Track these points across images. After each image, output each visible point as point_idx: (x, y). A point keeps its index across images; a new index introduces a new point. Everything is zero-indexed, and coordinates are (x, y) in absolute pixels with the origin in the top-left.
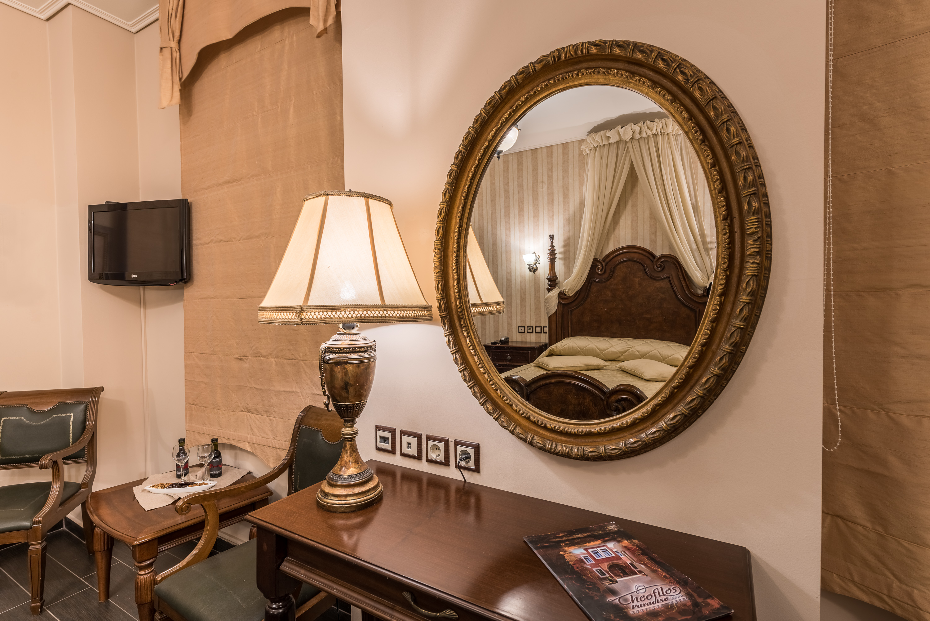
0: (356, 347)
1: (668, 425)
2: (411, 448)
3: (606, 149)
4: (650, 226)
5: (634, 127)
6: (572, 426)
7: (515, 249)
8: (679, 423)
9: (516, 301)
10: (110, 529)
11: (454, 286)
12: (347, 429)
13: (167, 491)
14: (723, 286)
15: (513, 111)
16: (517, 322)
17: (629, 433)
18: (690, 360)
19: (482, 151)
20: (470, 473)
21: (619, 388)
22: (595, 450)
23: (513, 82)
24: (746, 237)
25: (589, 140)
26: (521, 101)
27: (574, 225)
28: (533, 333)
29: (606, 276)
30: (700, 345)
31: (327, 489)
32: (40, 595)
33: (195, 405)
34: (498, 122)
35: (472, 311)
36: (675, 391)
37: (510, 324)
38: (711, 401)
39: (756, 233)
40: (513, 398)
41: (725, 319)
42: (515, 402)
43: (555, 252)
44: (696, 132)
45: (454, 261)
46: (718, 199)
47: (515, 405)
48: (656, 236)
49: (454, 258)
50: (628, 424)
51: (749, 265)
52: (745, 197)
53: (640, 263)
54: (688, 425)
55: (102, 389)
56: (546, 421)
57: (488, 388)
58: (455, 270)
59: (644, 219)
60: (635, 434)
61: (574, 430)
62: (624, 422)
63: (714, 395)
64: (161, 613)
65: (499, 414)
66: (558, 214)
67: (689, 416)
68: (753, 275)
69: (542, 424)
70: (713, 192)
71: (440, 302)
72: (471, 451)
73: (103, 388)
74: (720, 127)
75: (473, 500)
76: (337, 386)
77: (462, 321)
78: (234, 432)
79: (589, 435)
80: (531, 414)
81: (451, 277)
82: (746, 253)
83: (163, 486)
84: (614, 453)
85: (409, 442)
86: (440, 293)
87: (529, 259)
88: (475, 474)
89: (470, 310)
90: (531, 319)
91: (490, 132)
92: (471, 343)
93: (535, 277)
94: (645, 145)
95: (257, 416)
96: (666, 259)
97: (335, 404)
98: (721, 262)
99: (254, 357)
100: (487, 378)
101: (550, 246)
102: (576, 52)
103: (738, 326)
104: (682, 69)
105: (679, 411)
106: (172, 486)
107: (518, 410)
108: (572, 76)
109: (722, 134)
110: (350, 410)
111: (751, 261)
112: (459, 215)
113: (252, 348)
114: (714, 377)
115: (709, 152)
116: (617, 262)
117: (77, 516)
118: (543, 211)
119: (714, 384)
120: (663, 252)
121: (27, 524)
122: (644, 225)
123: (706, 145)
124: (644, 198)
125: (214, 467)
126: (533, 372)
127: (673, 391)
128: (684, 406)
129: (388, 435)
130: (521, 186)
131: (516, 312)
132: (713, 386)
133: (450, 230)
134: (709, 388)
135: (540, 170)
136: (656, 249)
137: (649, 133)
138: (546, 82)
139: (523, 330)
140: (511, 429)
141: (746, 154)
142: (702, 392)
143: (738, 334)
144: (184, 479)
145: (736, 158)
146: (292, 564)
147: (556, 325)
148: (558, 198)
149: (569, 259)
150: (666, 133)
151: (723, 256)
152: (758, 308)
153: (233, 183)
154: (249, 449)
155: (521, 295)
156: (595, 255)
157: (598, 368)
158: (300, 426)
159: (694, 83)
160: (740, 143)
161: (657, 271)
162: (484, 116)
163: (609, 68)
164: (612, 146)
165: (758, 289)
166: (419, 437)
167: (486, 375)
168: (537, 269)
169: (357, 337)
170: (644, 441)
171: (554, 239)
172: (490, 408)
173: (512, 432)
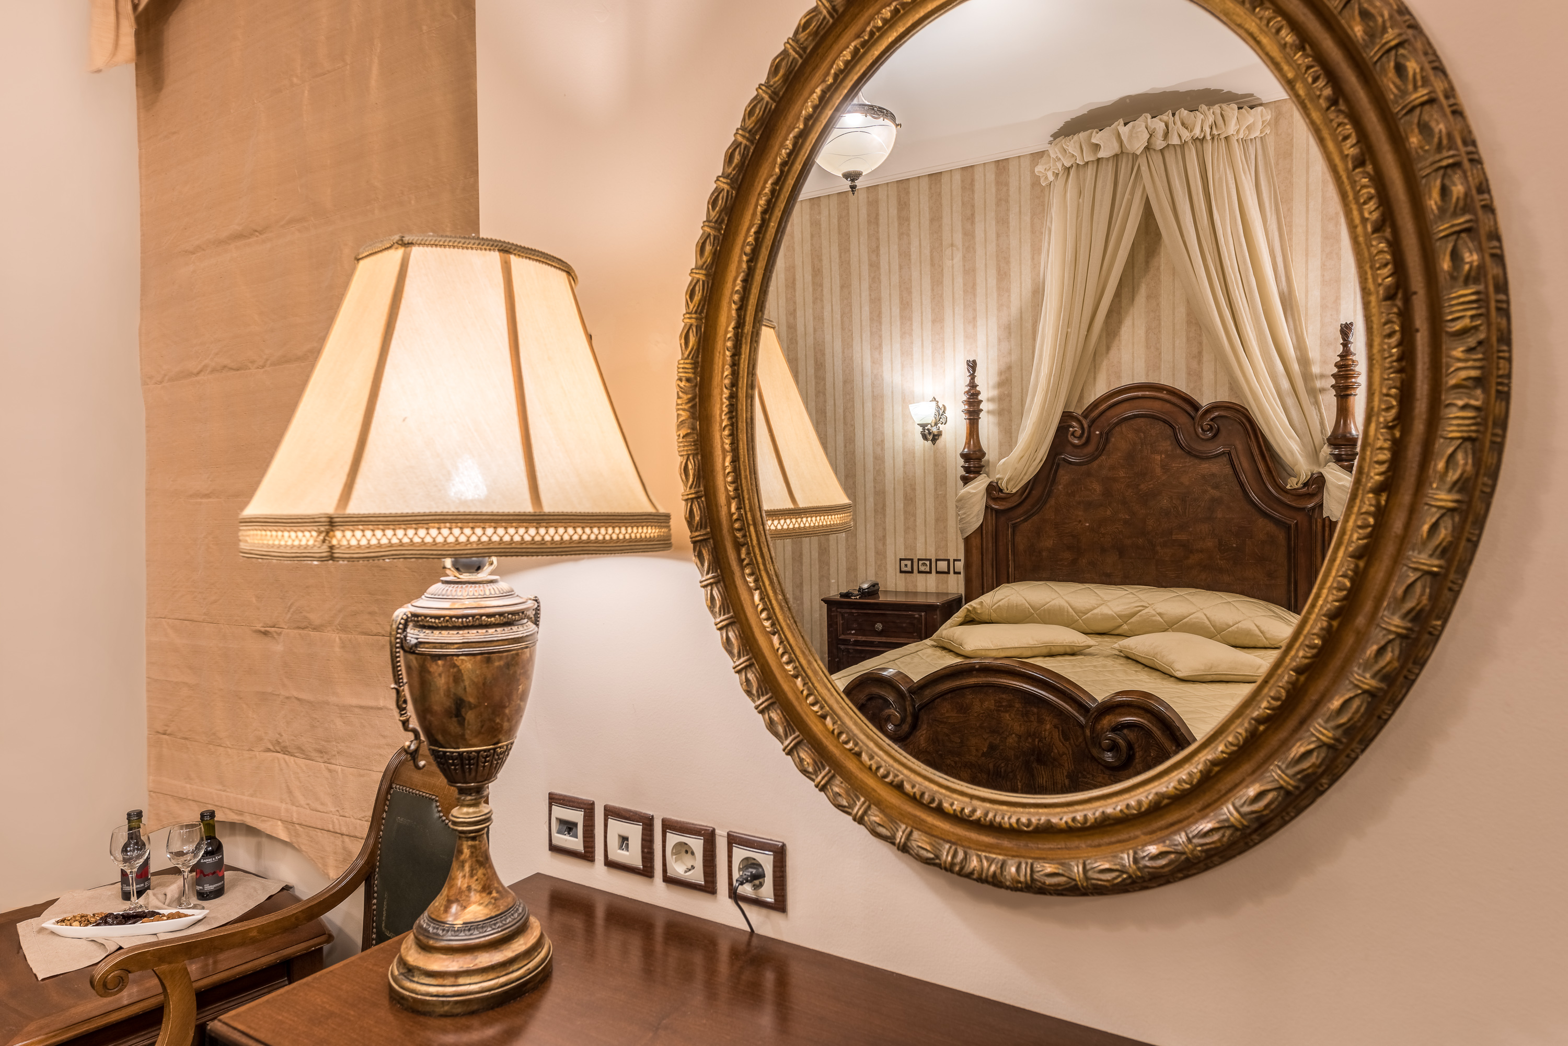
0: (481, 615)
1: (1243, 815)
2: (627, 848)
3: (1090, 171)
4: (1188, 339)
5: (1152, 122)
6: (1005, 808)
7: (892, 392)
8: (1272, 811)
9: (895, 503)
11: (724, 468)
12: (465, 810)
13: (92, 931)
15: (864, 44)
16: (896, 549)
17: (1145, 830)
18: (1298, 651)
19: (789, 143)
20: (764, 911)
21: (1119, 699)
22: (1061, 871)
24: (1446, 342)
25: (1054, 152)
26: (882, 18)
27: (1021, 340)
28: (930, 572)
29: (1090, 449)
30: (1324, 615)
31: (414, 957)
33: (169, 735)
34: (828, 74)
35: (769, 528)
36: (1262, 728)
37: (881, 554)
38: (1353, 755)
39: (1473, 331)
40: (862, 737)
41: (1389, 549)
42: (867, 746)
43: (980, 397)
44: (1315, 80)
45: (725, 409)
46: (1372, 246)
47: (867, 753)
48: (1200, 362)
49: (724, 400)
50: (1143, 809)
51: (1454, 412)
52: (1444, 240)
53: (1165, 421)
54: (1292, 814)
56: (941, 794)
57: (805, 713)
58: (727, 429)
59: (1174, 324)
60: (1159, 834)
61: (1010, 818)
62: (1133, 803)
63: (1361, 742)
65: (830, 775)
66: (987, 314)
67: (1297, 792)
68: (1465, 439)
69: (931, 802)
70: (1360, 230)
71: (691, 506)
72: (766, 860)
74: (1379, 64)
75: (769, 977)
76: (437, 708)
77: (744, 551)
78: (252, 796)
79: (1046, 831)
80: (906, 776)
81: (719, 446)
82: (1447, 383)
83: (84, 920)
84: (1107, 881)
85: (625, 834)
86: (692, 484)
87: (923, 413)
88: (775, 916)
89: (763, 524)
90: (926, 544)
91: (808, 98)
92: (765, 603)
93: (935, 452)
94: (1177, 162)
95: (302, 762)
96: (1223, 413)
97: (433, 750)
98: (1379, 406)
99: (295, 628)
100: (801, 688)
101: (968, 385)
103: (1425, 568)
105: (1273, 781)
106: (105, 920)
107: (874, 767)
109: (1382, 81)
110: (470, 764)
111: (1460, 403)
112: (736, 297)
113: (290, 608)
114: (1361, 697)
115: (1348, 129)
116: (1115, 420)
118: (954, 309)
119: (1362, 716)
120: (1216, 397)
122: (1174, 338)
123: (1340, 111)
124: (1174, 280)
125: (205, 876)
126: (928, 660)
127: (1256, 729)
128: (1283, 767)
129: (576, 816)
130: (905, 255)
131: (895, 527)
132: (1359, 720)
133: (716, 334)
134: (1348, 725)
135: (946, 220)
136: (1200, 390)
137: (1186, 135)
139: (909, 567)
140: (857, 812)
141: (1446, 128)
142: (1330, 735)
143: (1424, 587)
144: (136, 904)
145: (1419, 141)
147: (980, 556)
148: (986, 279)
149: (1010, 412)
150: (1222, 137)
151: (1385, 391)
152: (1474, 523)
153: (249, 238)
154: (283, 836)
155: (904, 490)
156: (1067, 405)
157: (1072, 652)
158: (390, 787)
160: (1431, 101)
161: (1202, 439)
162: (794, 58)
164: (1103, 166)
165: (1477, 474)
166: (647, 823)
167: (799, 681)
168: (939, 434)
169: (488, 589)
170: (1183, 853)
171: (978, 369)
172: (808, 760)
173: (860, 820)
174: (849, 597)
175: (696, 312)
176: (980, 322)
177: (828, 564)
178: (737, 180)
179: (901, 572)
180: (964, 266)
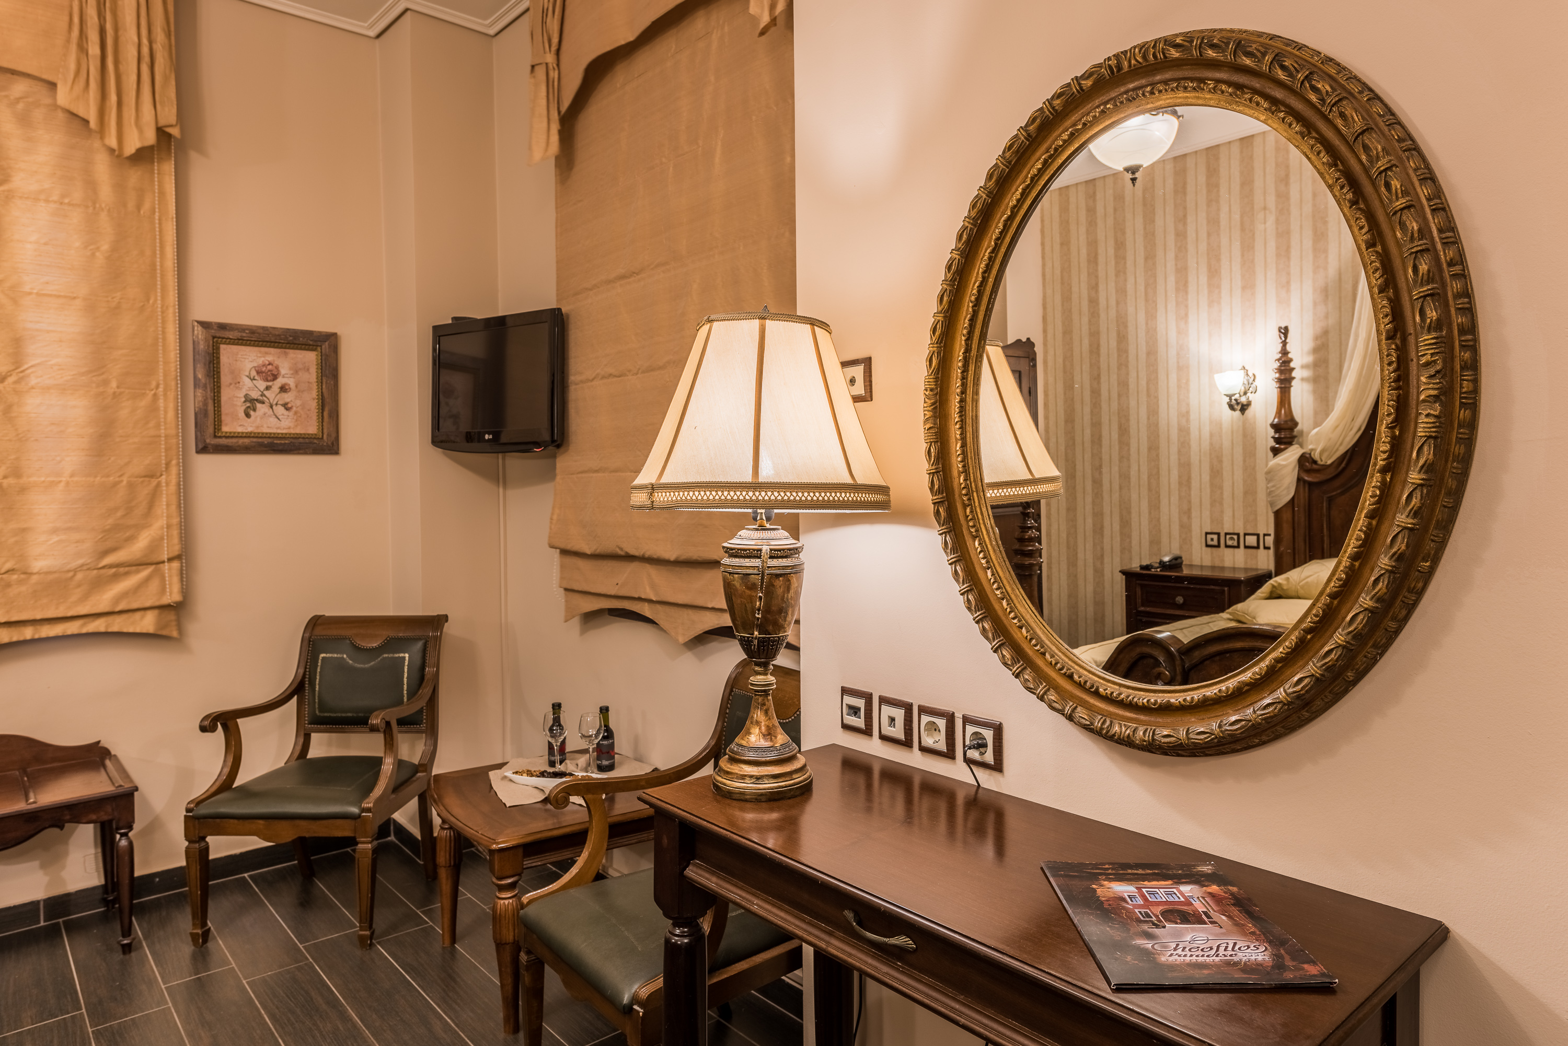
1: (1288, 695)
2: (894, 726)
6: (1142, 693)
8: (1307, 691)
9: (1200, 476)
10: (461, 825)
11: (956, 451)
13: (535, 781)
14: (1387, 454)
15: (1050, 157)
16: (1201, 523)
17: (1228, 707)
19: (1001, 225)
20: (988, 772)
22: (1172, 734)
23: (1046, 110)
26: (1062, 139)
28: (1238, 547)
30: (1350, 558)
32: (368, 920)
34: (1027, 177)
35: (988, 495)
36: (1307, 636)
37: (1185, 528)
38: (1370, 656)
39: (1433, 364)
40: (1048, 643)
42: (1050, 649)
43: (1292, 365)
44: (1344, 186)
45: (957, 410)
46: (1381, 301)
47: (1049, 654)
49: (957, 404)
50: (1231, 693)
51: (1422, 419)
52: (1415, 301)
55: (445, 618)
56: (1099, 683)
57: (1008, 624)
58: (958, 424)
60: (1237, 709)
61: (1143, 699)
64: (529, 952)
65: (1023, 667)
66: (1301, 277)
67: (1322, 678)
68: (1429, 437)
69: (1091, 688)
70: (1374, 290)
71: (933, 478)
72: (988, 734)
73: (446, 616)
75: (991, 820)
77: (968, 510)
79: (1166, 708)
80: (1076, 670)
81: (953, 436)
82: (1420, 398)
83: (530, 774)
84: (1201, 740)
85: (892, 715)
86: (933, 463)
87: (1231, 382)
88: (996, 775)
89: (984, 492)
90: (1234, 518)
91: (1013, 194)
93: (1244, 423)
100: (1006, 606)
101: (1280, 352)
102: (1144, 57)
103: (1403, 524)
104: (1313, 82)
105: (1308, 672)
106: (543, 774)
107: (1053, 663)
108: (1143, 95)
111: (1425, 413)
112: (965, 332)
115: (1363, 222)
117: (411, 820)
121: (355, 810)
125: (603, 754)
127: (1304, 637)
128: (1316, 661)
129: (860, 703)
130: (1213, 222)
131: (1201, 500)
132: (1362, 629)
133: (951, 357)
134: (1356, 632)
135: (1258, 183)
138: (1102, 107)
139: (1215, 540)
140: (1040, 693)
142: (1344, 639)
143: (1407, 539)
144: (559, 768)
146: (701, 868)
147: (1291, 531)
148: (1301, 242)
149: (1326, 379)
151: (1388, 403)
152: (1447, 494)
153: (630, 277)
155: (1211, 462)
158: (732, 691)
159: (1333, 106)
160: (1407, 207)
162: (1003, 169)
163: (1202, 81)
166: (908, 708)
167: (1004, 603)
168: (1249, 404)
170: (1250, 721)
171: (1289, 335)
172: (1008, 656)
173: (1041, 698)
174: (1149, 570)
175: (937, 343)
176: (1294, 286)
177: (1130, 537)
178: (965, 251)
179: (1207, 546)
180: (1277, 229)
